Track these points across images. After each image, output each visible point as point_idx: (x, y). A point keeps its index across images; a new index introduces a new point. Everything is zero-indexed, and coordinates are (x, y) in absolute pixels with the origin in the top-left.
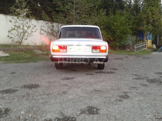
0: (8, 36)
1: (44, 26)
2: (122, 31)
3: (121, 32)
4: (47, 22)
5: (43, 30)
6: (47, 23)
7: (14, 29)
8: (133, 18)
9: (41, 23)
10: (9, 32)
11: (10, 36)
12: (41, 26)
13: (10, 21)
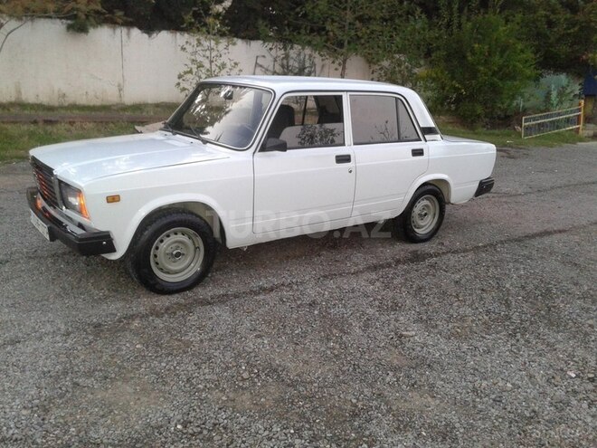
0: (179, 84)
1: (264, 56)
2: (496, 69)
3: (494, 73)
4: (270, 45)
5: (261, 66)
6: (271, 49)
7: (191, 72)
8: (566, 19)
9: (257, 46)
10: (180, 77)
11: (182, 86)
12: (257, 57)
13: (183, 49)
